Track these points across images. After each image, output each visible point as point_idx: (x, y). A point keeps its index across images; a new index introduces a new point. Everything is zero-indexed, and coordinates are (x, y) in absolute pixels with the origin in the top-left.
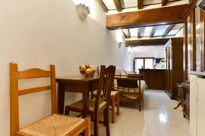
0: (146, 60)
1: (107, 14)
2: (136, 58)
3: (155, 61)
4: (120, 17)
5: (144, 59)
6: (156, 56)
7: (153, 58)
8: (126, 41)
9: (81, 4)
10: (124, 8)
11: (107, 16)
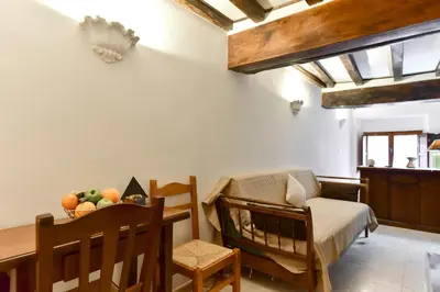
0: (395, 137)
1: (230, 33)
2: (367, 134)
3: (424, 140)
4: (260, 37)
5: (391, 135)
6: (427, 129)
7: (419, 133)
8: (324, 95)
9: (88, 19)
10: (270, 10)
11: (230, 37)
